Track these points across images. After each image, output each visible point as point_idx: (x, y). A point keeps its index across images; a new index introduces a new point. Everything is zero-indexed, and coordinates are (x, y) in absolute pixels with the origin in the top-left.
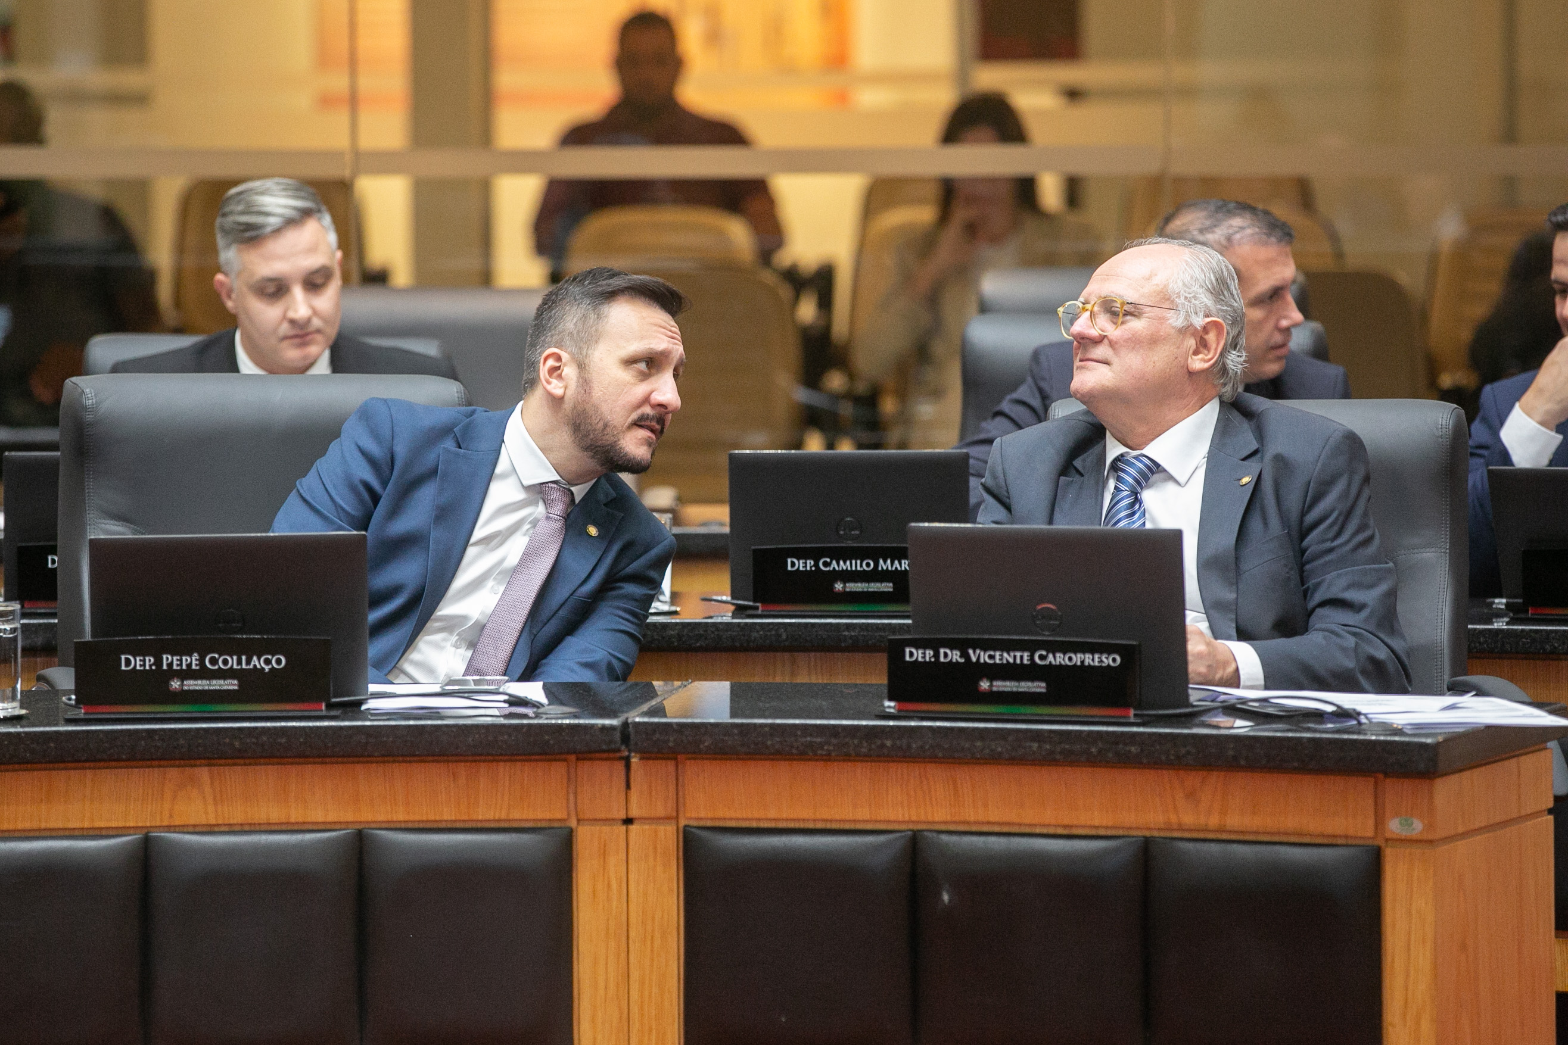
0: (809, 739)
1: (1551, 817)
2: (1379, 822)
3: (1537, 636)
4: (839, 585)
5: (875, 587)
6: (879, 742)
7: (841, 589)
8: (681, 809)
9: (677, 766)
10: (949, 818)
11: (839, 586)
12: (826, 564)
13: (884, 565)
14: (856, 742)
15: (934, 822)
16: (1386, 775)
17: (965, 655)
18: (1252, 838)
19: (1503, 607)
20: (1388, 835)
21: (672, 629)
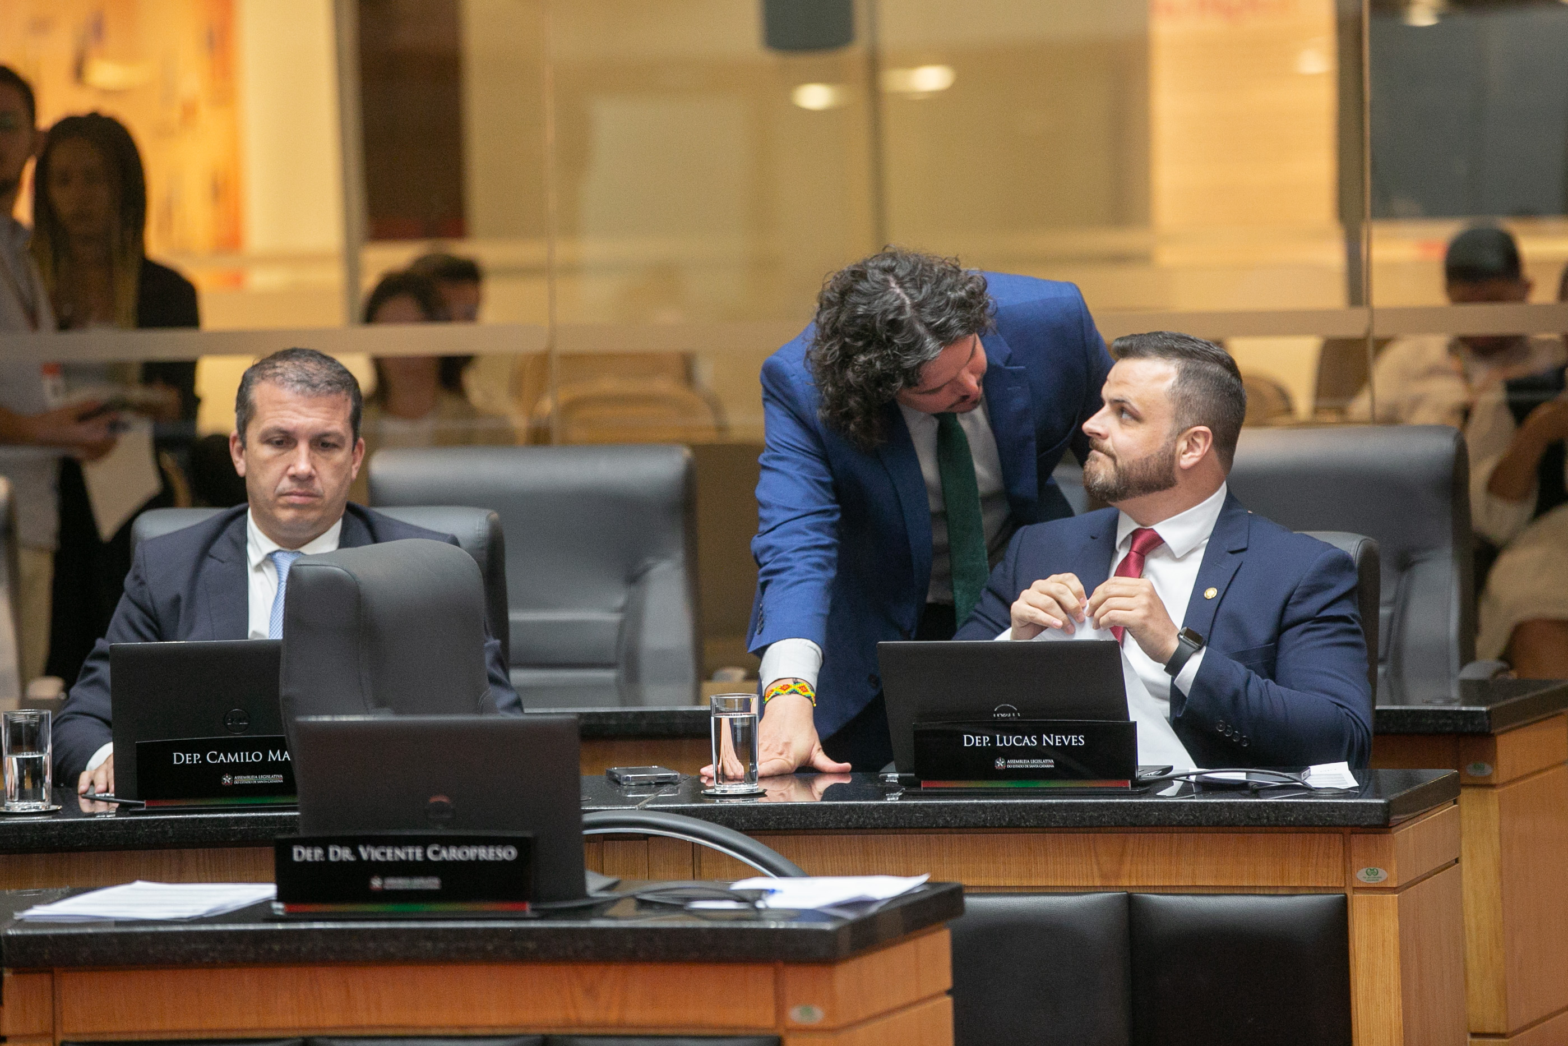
0: (193, 946)
1: (948, 1000)
2: (780, 1011)
3: (930, 810)
4: (227, 779)
5: (264, 779)
6: (266, 947)
7: (229, 782)
8: (58, 1027)
9: (53, 980)
10: (341, 1023)
12: (213, 757)
13: (273, 756)
14: (242, 947)
15: (324, 1028)
16: (788, 962)
17: (356, 853)
18: (652, 1032)
19: (896, 781)
20: (789, 1025)
21: (53, 829)
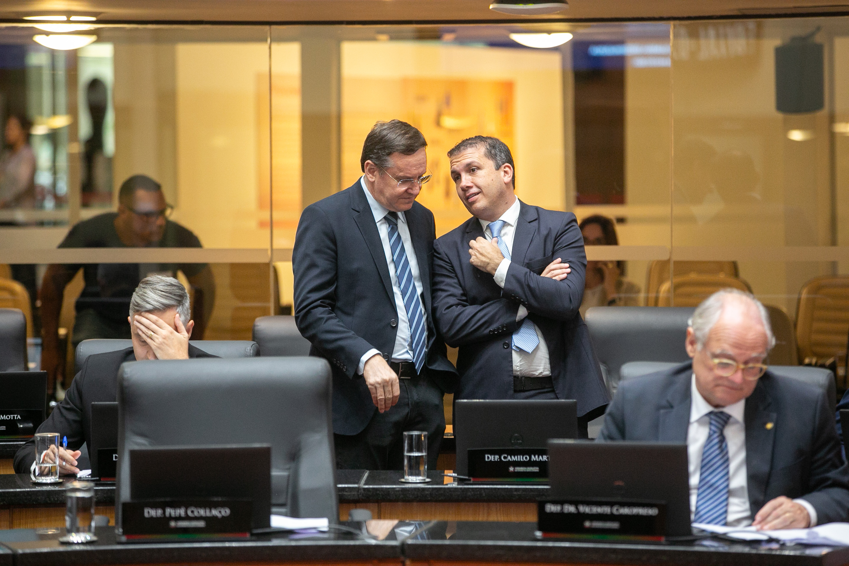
6: (533, 554)
7: (512, 470)
11: (511, 469)
12: (505, 458)
13: (534, 458)
14: (522, 554)
17: (577, 509)
